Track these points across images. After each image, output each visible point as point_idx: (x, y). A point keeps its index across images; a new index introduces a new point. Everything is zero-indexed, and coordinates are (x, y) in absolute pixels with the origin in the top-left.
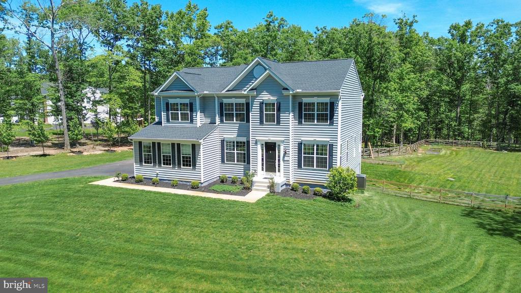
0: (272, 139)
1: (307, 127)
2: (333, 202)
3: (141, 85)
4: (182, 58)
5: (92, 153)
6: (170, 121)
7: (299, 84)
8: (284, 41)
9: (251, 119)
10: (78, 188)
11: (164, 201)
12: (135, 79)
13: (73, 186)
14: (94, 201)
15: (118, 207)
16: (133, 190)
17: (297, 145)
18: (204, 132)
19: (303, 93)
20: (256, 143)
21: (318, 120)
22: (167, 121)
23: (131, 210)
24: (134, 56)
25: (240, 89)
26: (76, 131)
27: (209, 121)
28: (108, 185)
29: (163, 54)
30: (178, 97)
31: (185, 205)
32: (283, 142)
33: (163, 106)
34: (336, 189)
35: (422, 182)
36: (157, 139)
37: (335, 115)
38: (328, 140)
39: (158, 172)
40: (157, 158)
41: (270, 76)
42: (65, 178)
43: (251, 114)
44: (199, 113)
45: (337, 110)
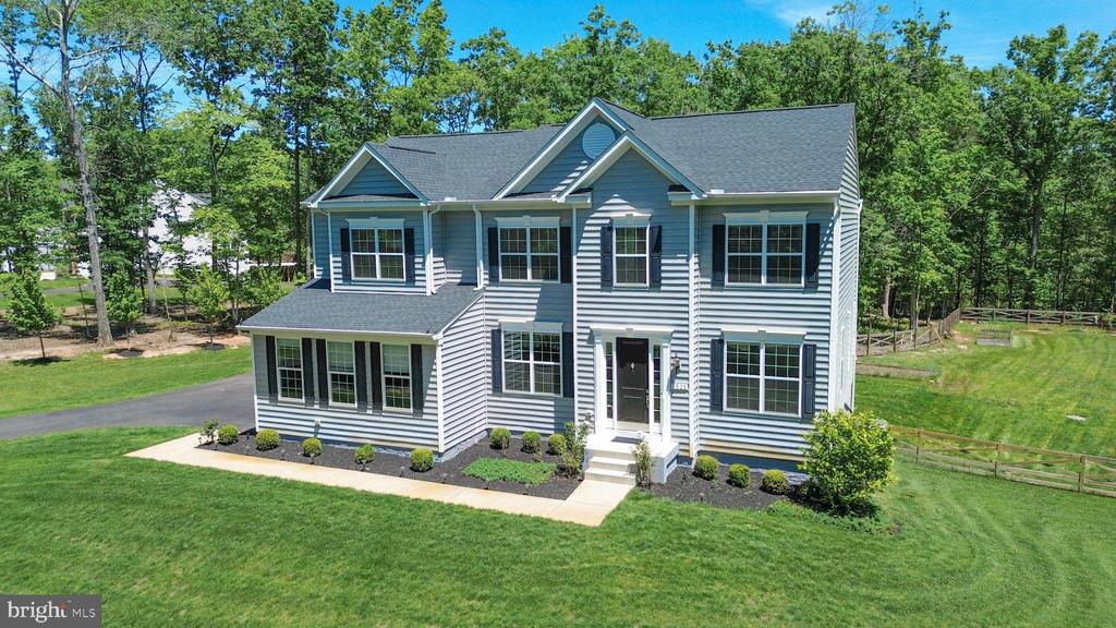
0: (637, 328)
1: (737, 295)
2: (825, 516)
3: (287, 185)
4: (385, 119)
5: (166, 352)
6: (353, 278)
7: (711, 173)
8: (630, 76)
9: (575, 274)
10: (94, 471)
11: (331, 520)
12: (270, 170)
13: (85, 463)
14: (130, 518)
15: (195, 540)
16: (246, 477)
17: (708, 346)
18: (446, 308)
19: (728, 199)
20: (591, 340)
21: (771, 276)
22: (343, 279)
23: (233, 554)
24: (270, 117)
25: (546, 190)
26: (125, 301)
27: (457, 277)
28: (178, 461)
29: (339, 108)
30: (374, 214)
31: (393, 537)
32: (669, 337)
33: (332, 238)
34: (835, 480)
35: (1003, 426)
36: (316, 331)
37: (823, 260)
38: (802, 331)
39: (318, 419)
40: (316, 383)
41: (630, 152)
42: (72, 432)
43: (575, 260)
44: (430, 258)
45: (829, 246)
